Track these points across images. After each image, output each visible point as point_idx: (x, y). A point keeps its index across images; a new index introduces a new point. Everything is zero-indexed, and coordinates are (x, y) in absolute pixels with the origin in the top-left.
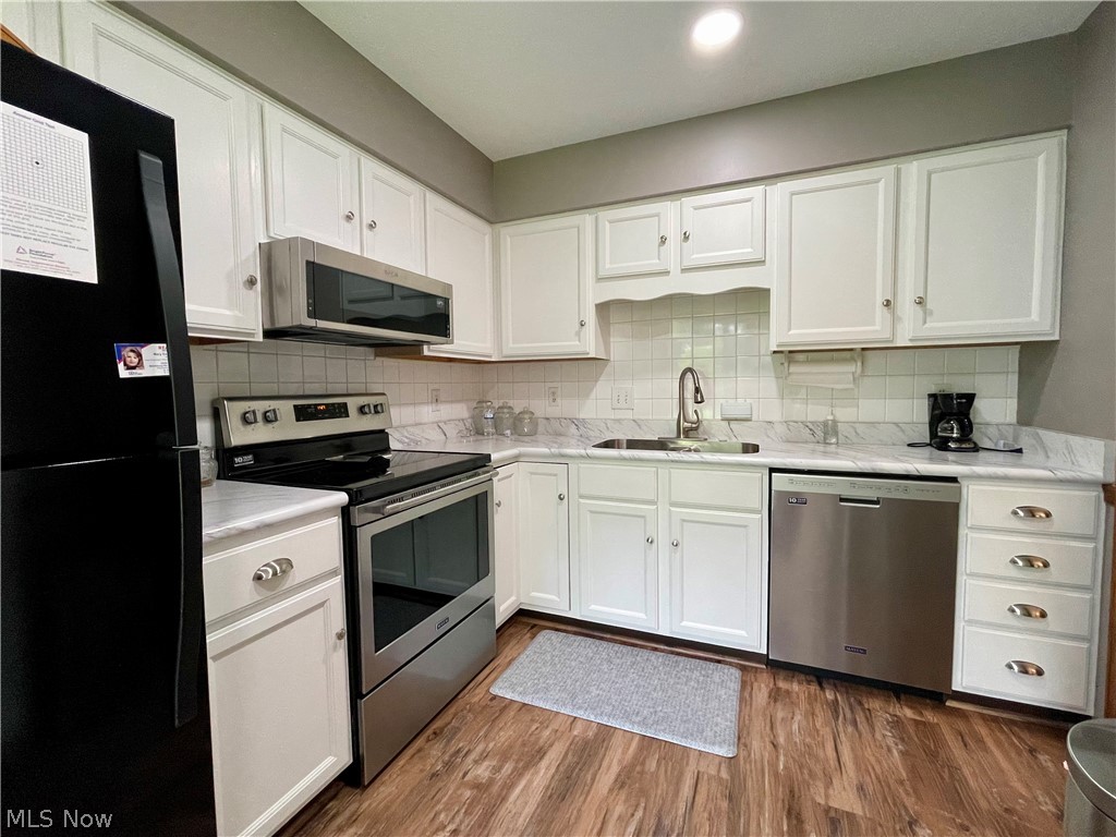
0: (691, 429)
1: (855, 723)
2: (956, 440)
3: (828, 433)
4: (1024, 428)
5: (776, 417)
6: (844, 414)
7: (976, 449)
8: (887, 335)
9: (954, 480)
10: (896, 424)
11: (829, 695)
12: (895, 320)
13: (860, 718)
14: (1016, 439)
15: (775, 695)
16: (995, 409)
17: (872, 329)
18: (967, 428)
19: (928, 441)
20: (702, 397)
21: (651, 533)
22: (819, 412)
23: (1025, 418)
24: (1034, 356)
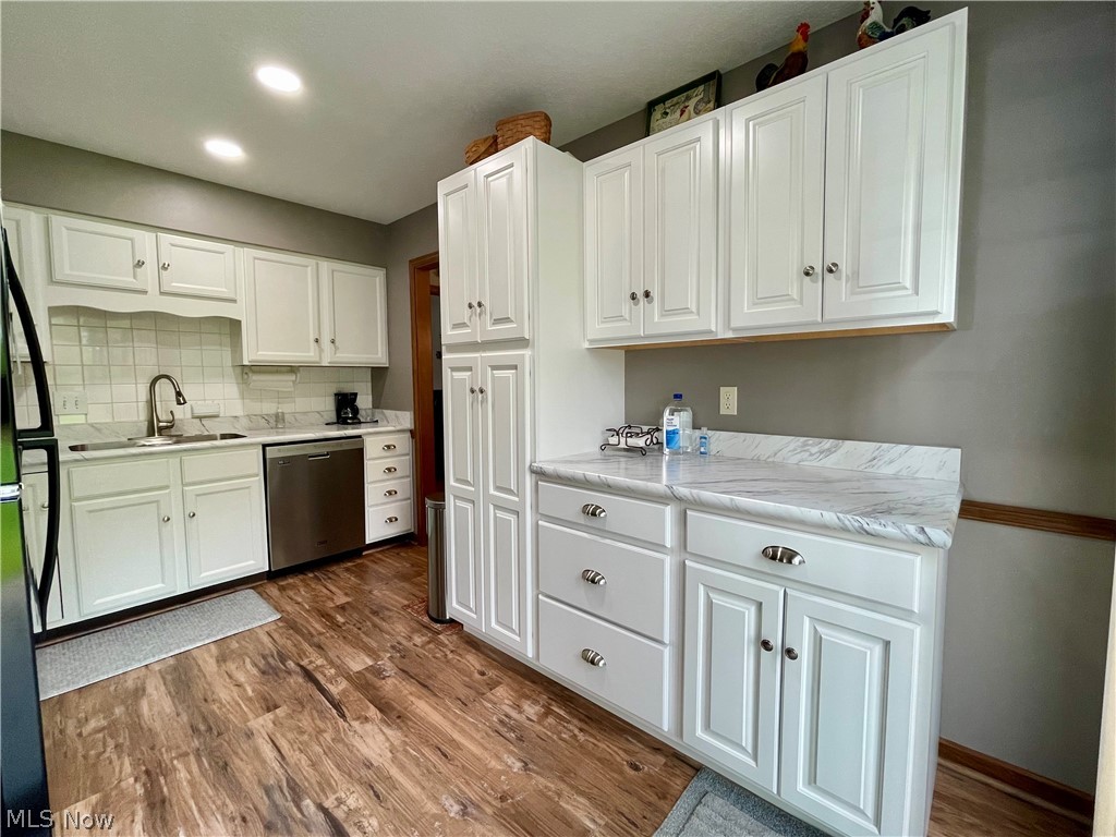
0: (167, 427)
1: (330, 578)
2: (350, 418)
3: (278, 420)
4: (377, 410)
5: (239, 412)
6: (286, 408)
7: (360, 423)
8: (317, 359)
9: (360, 437)
10: (318, 412)
11: (311, 575)
12: (321, 350)
13: (331, 575)
14: (373, 416)
15: (282, 589)
16: (364, 402)
17: (308, 355)
18: (356, 411)
19: (335, 421)
20: (184, 399)
21: (164, 513)
22: (269, 408)
23: (377, 404)
24: (378, 374)
